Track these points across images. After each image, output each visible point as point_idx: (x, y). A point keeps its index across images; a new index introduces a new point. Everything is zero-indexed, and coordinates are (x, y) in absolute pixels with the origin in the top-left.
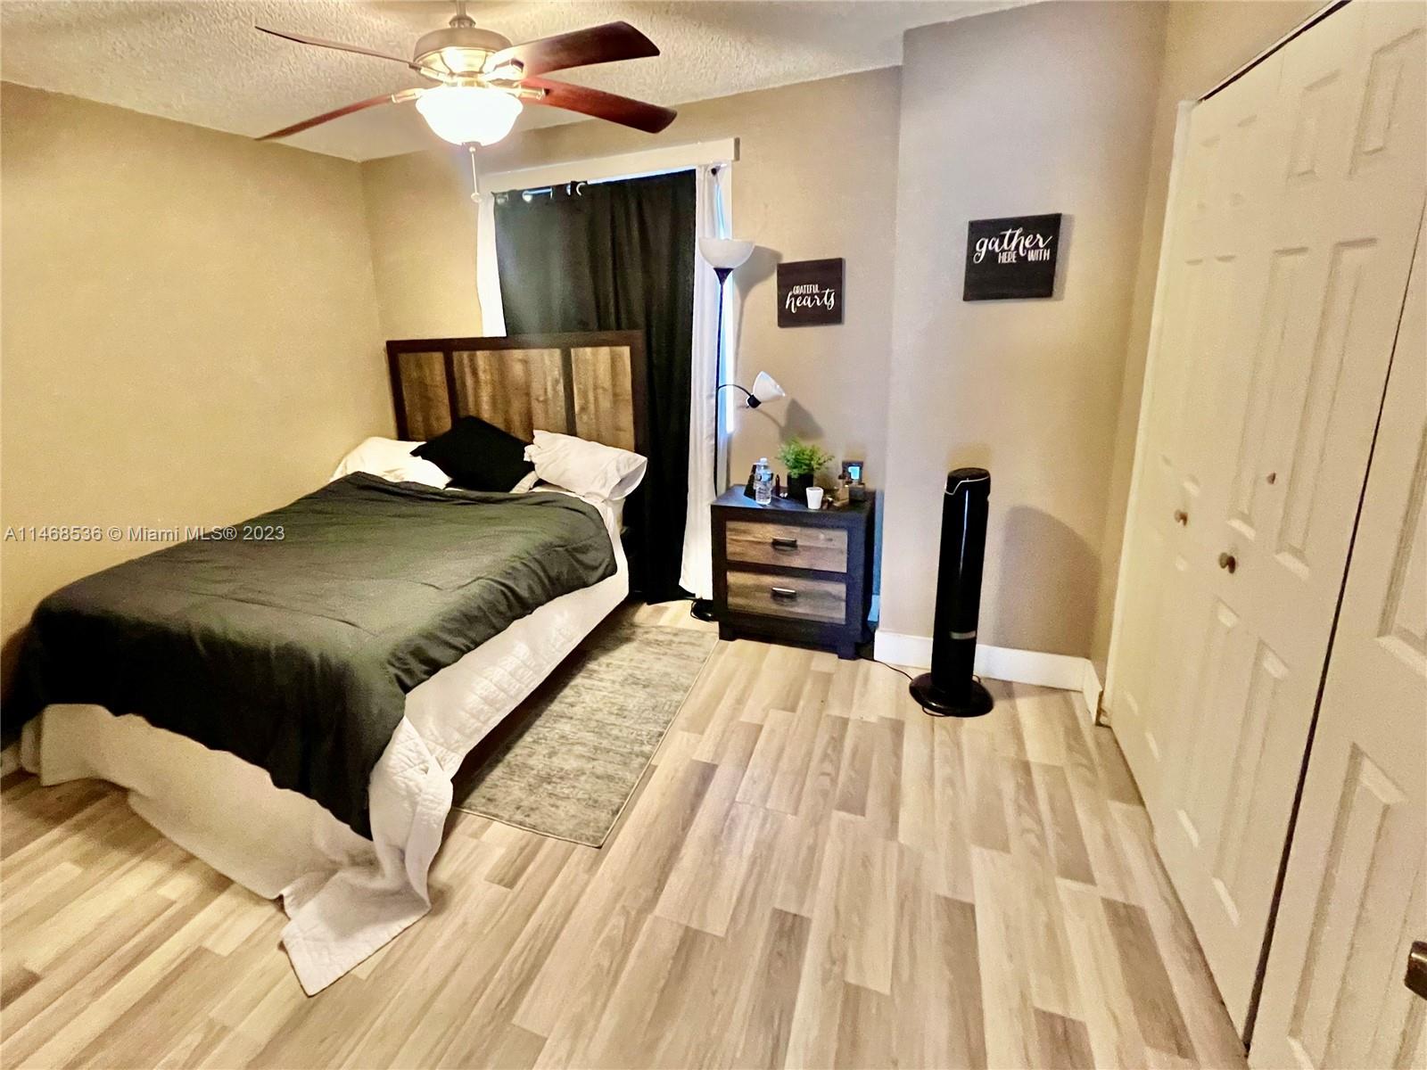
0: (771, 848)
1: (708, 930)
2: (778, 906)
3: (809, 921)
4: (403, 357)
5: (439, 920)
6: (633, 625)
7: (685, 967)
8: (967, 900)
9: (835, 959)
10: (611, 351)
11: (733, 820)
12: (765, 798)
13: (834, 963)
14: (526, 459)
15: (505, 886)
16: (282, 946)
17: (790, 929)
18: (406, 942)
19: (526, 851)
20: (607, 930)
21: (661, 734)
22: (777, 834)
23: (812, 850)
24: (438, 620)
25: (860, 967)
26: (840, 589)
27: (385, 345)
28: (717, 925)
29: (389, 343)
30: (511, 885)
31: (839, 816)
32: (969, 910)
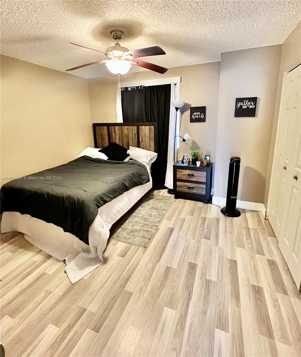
0: (188, 248)
1: (173, 267)
2: (190, 261)
3: (197, 265)
4: (97, 128)
5: (105, 266)
6: (153, 195)
7: (167, 276)
8: (235, 260)
9: (204, 274)
10: (149, 127)
11: (178, 241)
12: (186, 236)
13: (203, 274)
14: (127, 153)
15: (122, 257)
16: (65, 272)
17: (193, 267)
18: (97, 271)
19: (127, 248)
20: (147, 267)
21: (160, 221)
22: (189, 244)
23: (198, 248)
24: (106, 191)
25: (210, 275)
26: (204, 186)
27: (92, 124)
28: (175, 266)
29: (93, 124)
30: (123, 257)
31: (204, 240)
32: (235, 262)
